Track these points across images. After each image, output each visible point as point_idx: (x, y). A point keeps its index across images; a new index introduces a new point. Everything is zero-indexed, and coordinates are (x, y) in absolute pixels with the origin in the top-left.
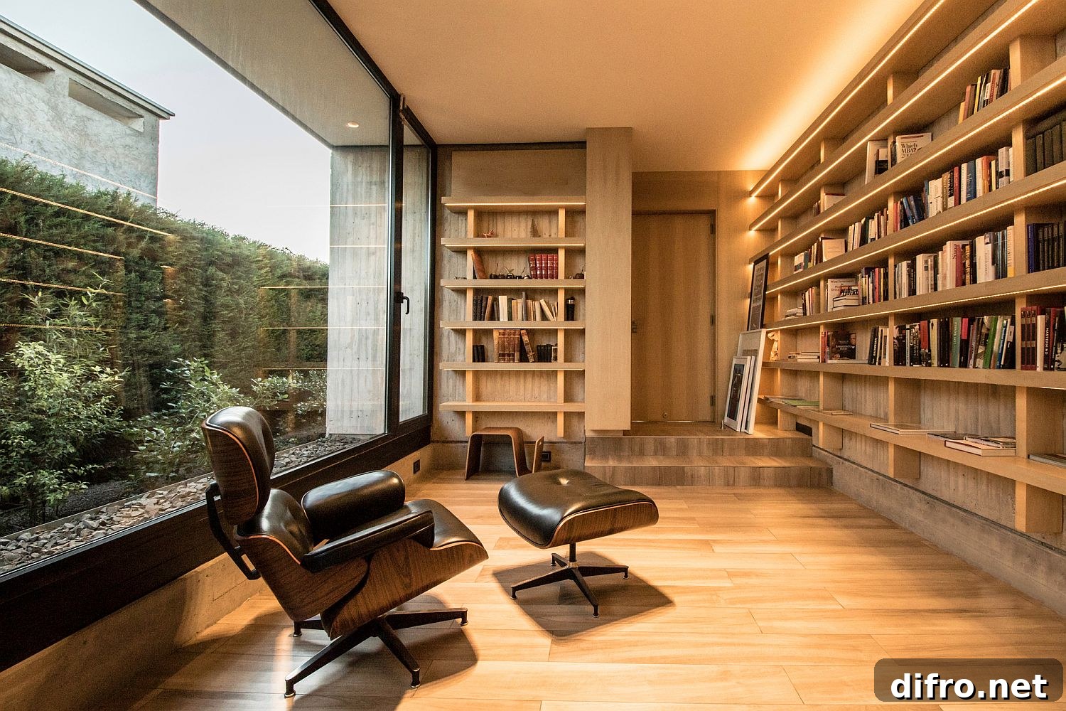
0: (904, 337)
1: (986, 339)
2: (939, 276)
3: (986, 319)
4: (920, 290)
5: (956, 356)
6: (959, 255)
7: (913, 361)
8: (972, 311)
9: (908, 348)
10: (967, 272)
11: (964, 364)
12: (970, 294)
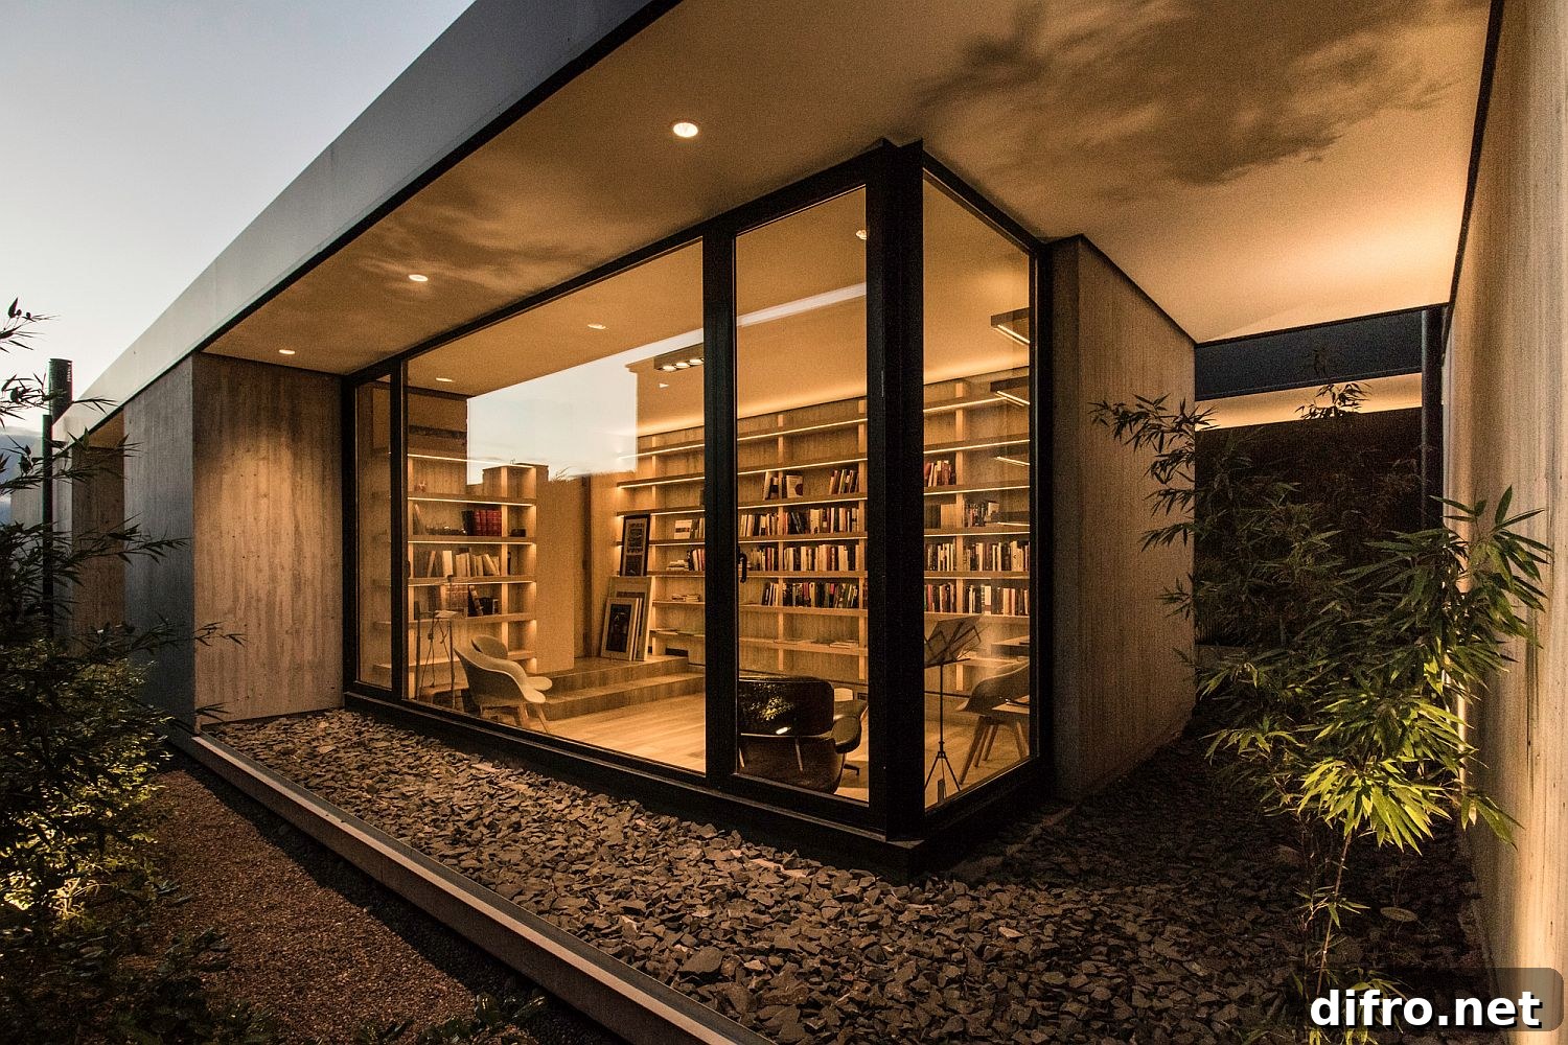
0: (791, 590)
1: (844, 595)
2: (816, 561)
3: (844, 585)
4: (804, 568)
5: (827, 601)
6: (829, 552)
7: (798, 604)
8: (837, 582)
9: (794, 597)
10: (833, 562)
11: (831, 606)
12: (833, 574)
